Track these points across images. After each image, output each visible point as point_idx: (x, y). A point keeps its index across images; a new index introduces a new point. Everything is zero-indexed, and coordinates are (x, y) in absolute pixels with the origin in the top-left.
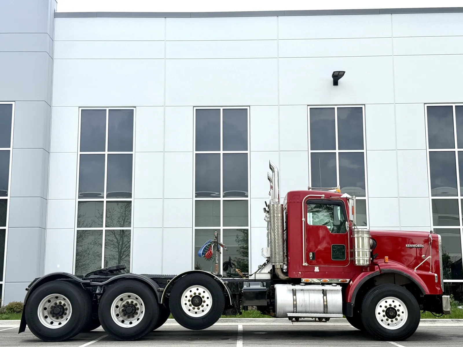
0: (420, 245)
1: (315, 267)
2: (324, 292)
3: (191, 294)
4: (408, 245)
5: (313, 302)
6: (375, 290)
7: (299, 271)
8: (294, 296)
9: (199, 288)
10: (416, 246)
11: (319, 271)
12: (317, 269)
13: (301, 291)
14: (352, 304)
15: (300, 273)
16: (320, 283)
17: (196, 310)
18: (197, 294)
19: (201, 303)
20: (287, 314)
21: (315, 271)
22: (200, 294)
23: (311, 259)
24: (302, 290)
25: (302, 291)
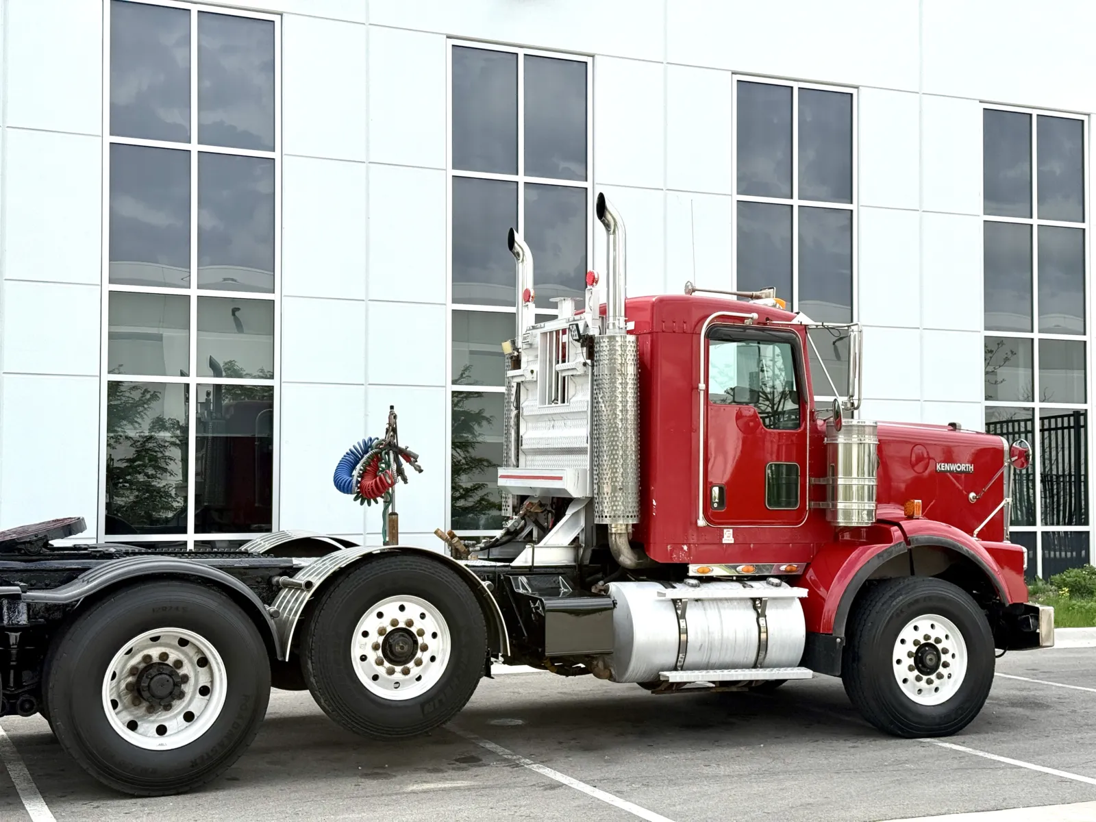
0: (967, 465)
1: (725, 530)
2: (758, 605)
3: (381, 626)
4: (942, 467)
5: (732, 636)
6: (893, 597)
7: (684, 544)
8: (681, 621)
9: (405, 604)
10: (959, 467)
11: (733, 542)
12: (728, 537)
13: (696, 603)
14: (838, 640)
15: (685, 548)
16: (732, 576)
17: (398, 676)
18: (402, 625)
19: (414, 654)
20: (661, 673)
21: (724, 541)
22: (410, 623)
23: (716, 505)
24: (697, 600)
25: (700, 602)
